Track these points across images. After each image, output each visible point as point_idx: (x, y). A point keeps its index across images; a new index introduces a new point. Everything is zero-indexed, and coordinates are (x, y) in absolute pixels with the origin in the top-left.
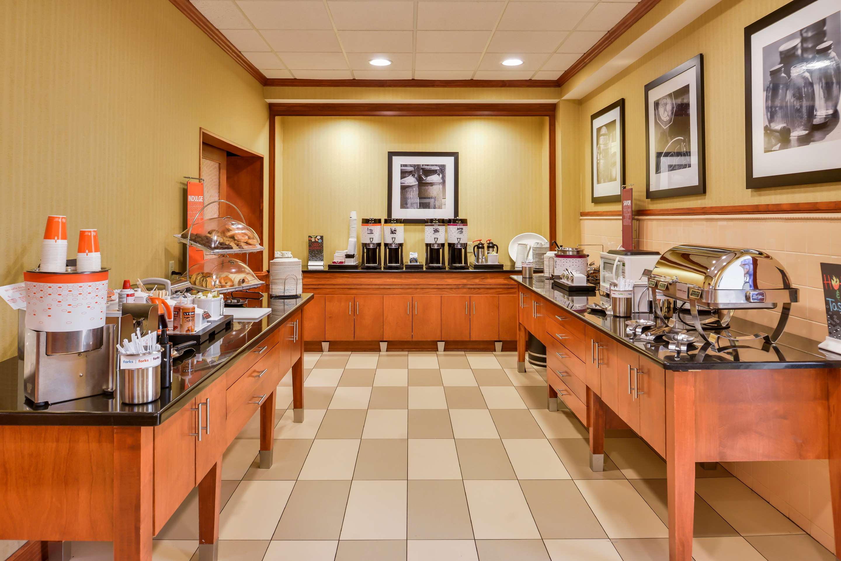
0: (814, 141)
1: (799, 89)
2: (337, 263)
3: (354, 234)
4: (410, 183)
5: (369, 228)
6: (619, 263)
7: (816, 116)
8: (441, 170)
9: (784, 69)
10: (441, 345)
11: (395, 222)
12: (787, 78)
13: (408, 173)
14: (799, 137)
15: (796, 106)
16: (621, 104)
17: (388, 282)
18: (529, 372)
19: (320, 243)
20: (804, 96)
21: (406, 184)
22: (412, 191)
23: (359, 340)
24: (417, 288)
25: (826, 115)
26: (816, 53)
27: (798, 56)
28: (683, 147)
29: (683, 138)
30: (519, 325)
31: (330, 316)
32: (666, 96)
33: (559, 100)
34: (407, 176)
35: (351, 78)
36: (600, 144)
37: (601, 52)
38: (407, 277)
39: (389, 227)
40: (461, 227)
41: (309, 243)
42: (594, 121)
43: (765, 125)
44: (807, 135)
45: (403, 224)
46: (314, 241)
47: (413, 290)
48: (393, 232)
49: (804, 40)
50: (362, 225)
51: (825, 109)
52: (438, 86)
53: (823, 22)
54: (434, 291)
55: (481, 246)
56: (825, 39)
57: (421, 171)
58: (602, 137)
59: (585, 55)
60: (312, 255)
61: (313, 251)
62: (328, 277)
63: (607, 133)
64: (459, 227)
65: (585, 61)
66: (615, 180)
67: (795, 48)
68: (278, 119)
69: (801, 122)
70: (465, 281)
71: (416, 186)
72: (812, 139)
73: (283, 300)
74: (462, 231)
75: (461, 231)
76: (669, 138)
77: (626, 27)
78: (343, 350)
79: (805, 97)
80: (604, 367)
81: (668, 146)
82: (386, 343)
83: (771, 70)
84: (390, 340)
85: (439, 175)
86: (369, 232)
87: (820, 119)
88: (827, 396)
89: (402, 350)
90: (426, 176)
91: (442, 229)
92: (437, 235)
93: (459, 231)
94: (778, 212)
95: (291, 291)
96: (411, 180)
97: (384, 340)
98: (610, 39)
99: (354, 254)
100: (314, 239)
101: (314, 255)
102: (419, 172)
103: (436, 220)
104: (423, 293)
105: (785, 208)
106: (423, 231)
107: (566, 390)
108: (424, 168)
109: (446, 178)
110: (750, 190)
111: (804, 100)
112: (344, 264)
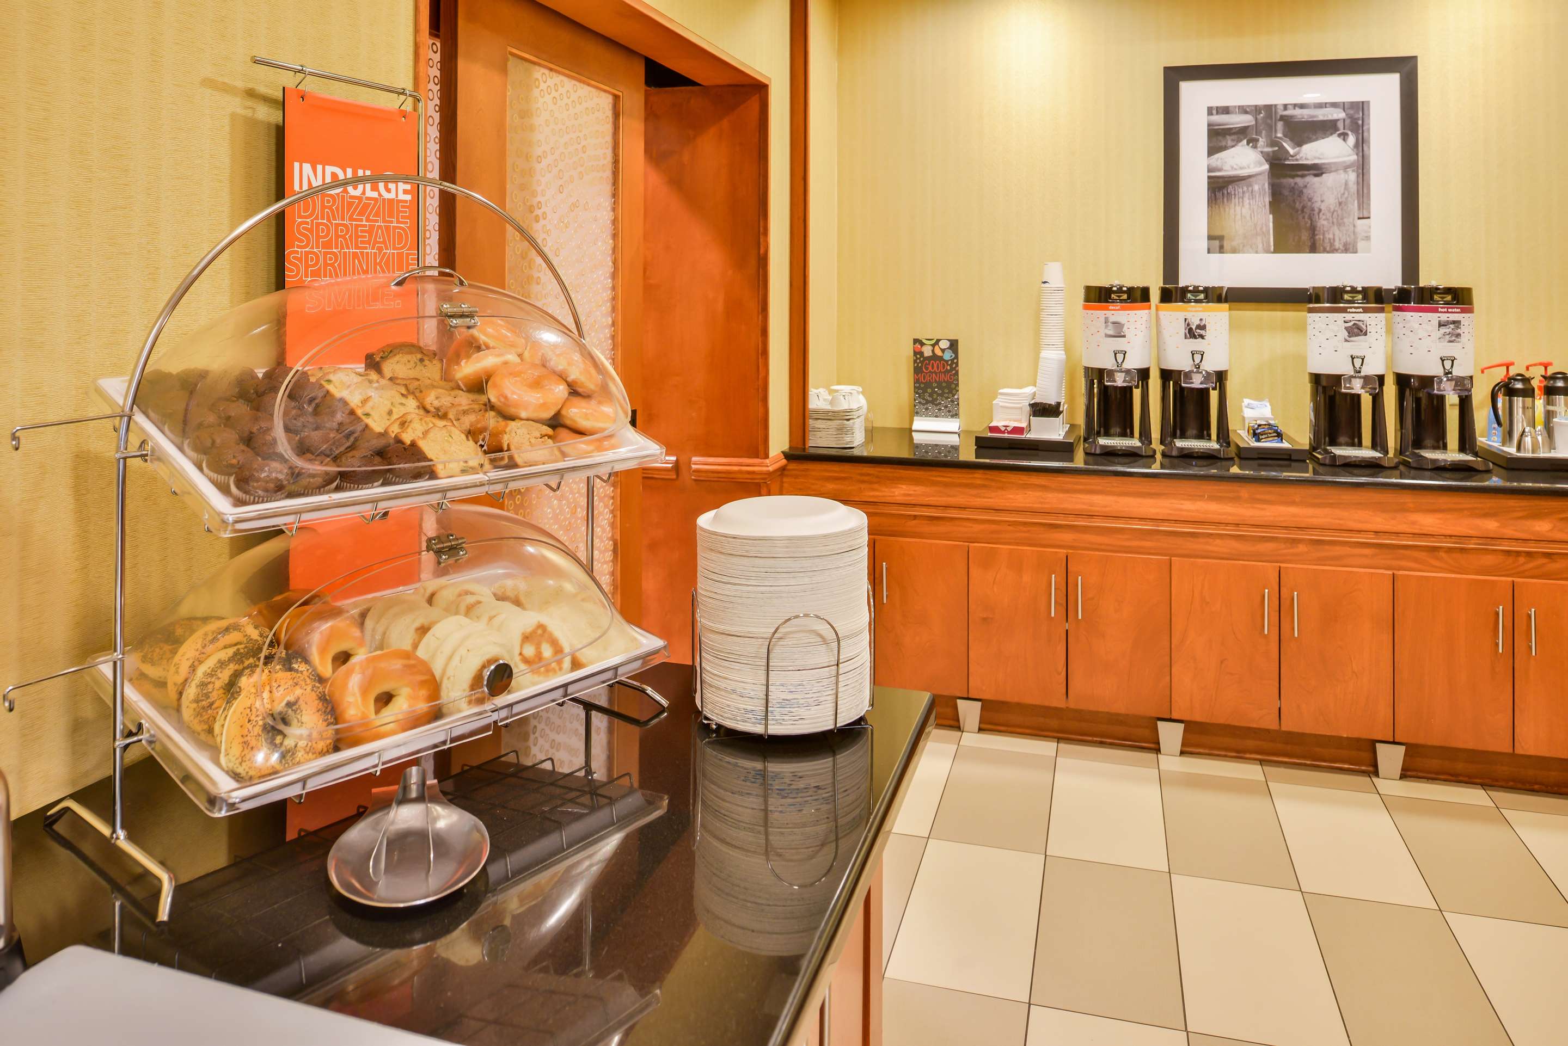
2: (1003, 432)
3: (1053, 335)
4: (1241, 168)
5: (1112, 319)
8: (1352, 122)
10: (1390, 758)
11: (1202, 296)
13: (1234, 134)
17: (1189, 511)
19: (948, 361)
21: (1225, 171)
22: (1247, 195)
23: (1083, 706)
24: (1295, 541)
31: (985, 615)
34: (1230, 143)
38: (1258, 496)
39: (1181, 316)
40: (1453, 317)
41: (915, 361)
45: (1226, 306)
46: (931, 354)
47: (1283, 546)
48: (1194, 332)
50: (1086, 308)
54: (1366, 556)
55: (1519, 386)
57: (1280, 125)
60: (924, 399)
61: (928, 385)
62: (979, 482)
64: (1444, 317)
70: (1491, 525)
71: (1260, 177)
73: (758, 765)
74: (1459, 331)
75: (1453, 331)
78: (1028, 731)
82: (1182, 726)
84: (1198, 717)
85: (1344, 136)
86: (1111, 333)
89: (1243, 755)
90: (1299, 144)
91: (1375, 321)
92: (1359, 346)
93: (1448, 331)
95: (802, 712)
96: (1243, 159)
97: (1175, 715)
99: (1059, 404)
100: (930, 348)
101: (930, 399)
102: (1271, 129)
103: (1354, 290)
104: (1321, 561)
106: (1302, 328)
108: (1292, 117)
109: (1369, 147)
112: (1028, 436)
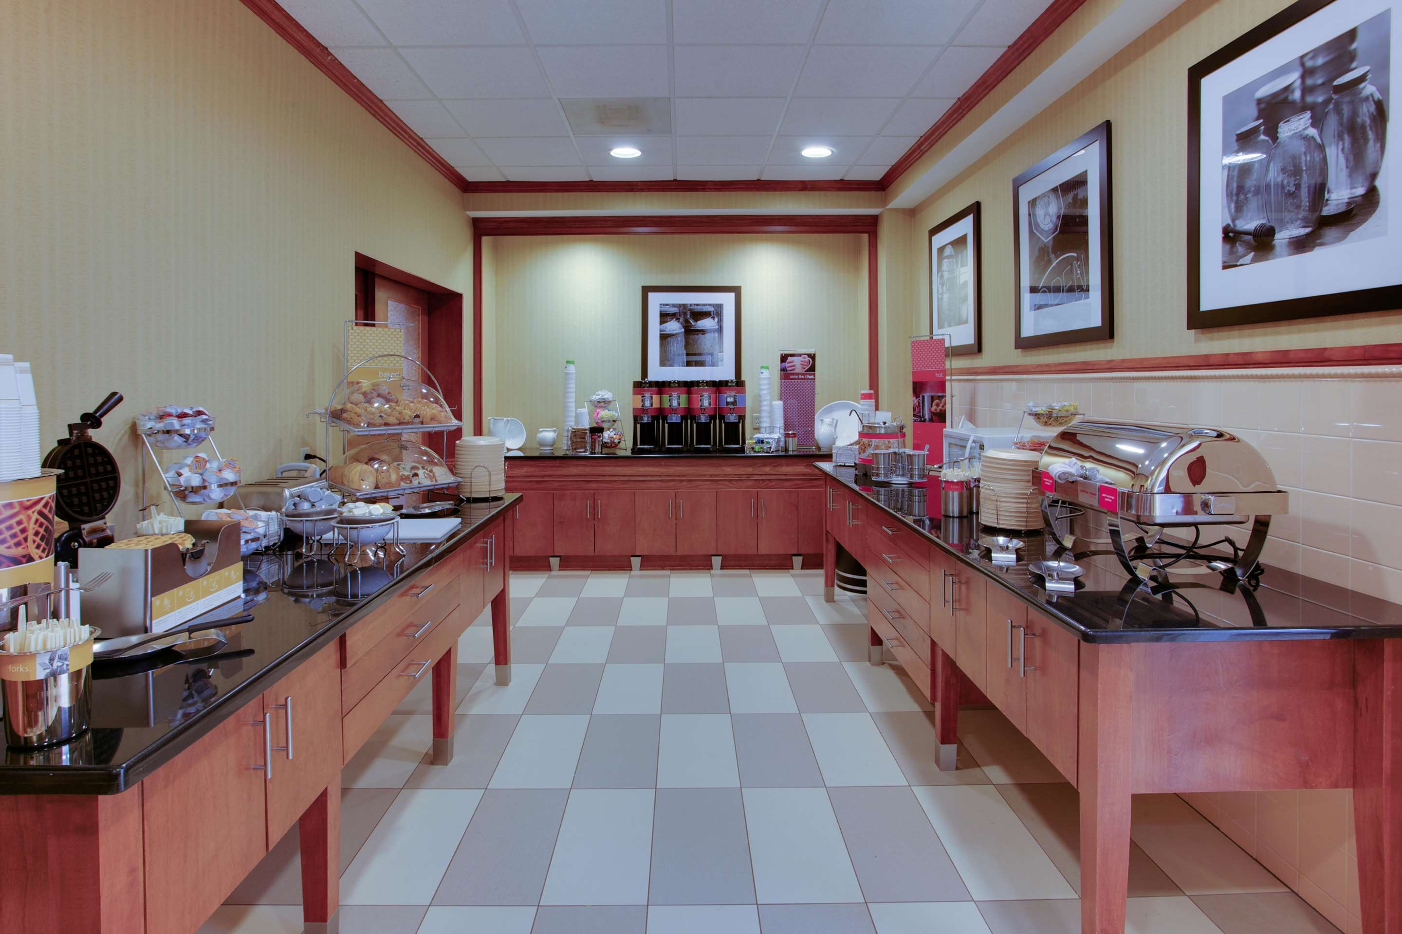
0: (1321, 244)
1: (1295, 160)
4: (674, 330)
6: (974, 444)
7: (1329, 202)
8: (716, 313)
9: (1264, 129)
10: (717, 561)
12: (1270, 141)
13: (670, 316)
14: (1292, 239)
15: (1288, 188)
16: (976, 209)
17: (642, 471)
18: (841, 602)
20: (1304, 168)
21: (667, 332)
22: (676, 342)
23: (601, 555)
24: (681, 481)
25: (1349, 198)
26: (1332, 92)
27: (1294, 102)
28: (1076, 267)
29: (1075, 255)
30: (826, 534)
31: (560, 520)
32: (1048, 191)
33: (882, 209)
34: (669, 320)
35: (587, 179)
36: (943, 271)
37: (946, 132)
38: (668, 464)
42: (934, 238)
43: (1224, 224)
44: (1307, 235)
47: (677, 483)
49: (1307, 73)
51: (1349, 187)
52: (710, 190)
53: (1352, 35)
54: (707, 485)
56: (1354, 65)
57: (689, 313)
58: (946, 260)
59: (923, 139)
62: (557, 464)
63: (953, 253)
65: (922, 148)
66: (966, 322)
67: (1288, 89)
68: (486, 241)
69: (1297, 214)
70: (750, 470)
71: (681, 335)
72: (1318, 241)
76: (1052, 256)
77: (987, 88)
78: (579, 568)
79: (1306, 170)
80: (961, 615)
81: (1052, 267)
82: (640, 558)
83: (1238, 132)
84: (646, 553)
85: (713, 318)
87: (1337, 205)
88: (1353, 681)
89: (663, 568)
90: (696, 320)
94: (1247, 366)
96: (674, 327)
97: (637, 554)
98: (961, 111)
102: (685, 314)
103: (703, 382)
104: (692, 488)
105: (1260, 358)
107: (897, 639)
108: (693, 309)
109: (723, 322)
110: (1193, 331)
111: (1304, 174)
